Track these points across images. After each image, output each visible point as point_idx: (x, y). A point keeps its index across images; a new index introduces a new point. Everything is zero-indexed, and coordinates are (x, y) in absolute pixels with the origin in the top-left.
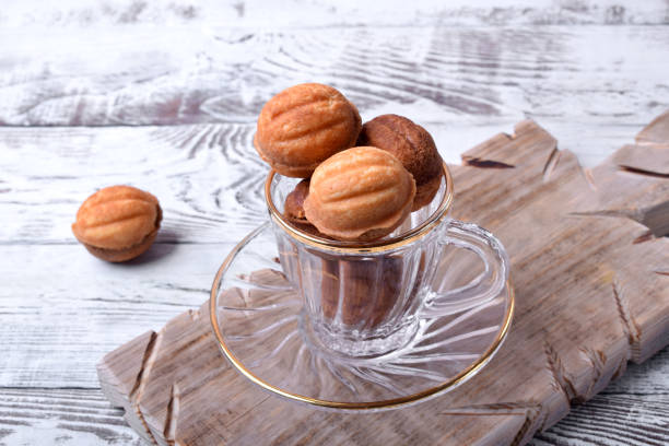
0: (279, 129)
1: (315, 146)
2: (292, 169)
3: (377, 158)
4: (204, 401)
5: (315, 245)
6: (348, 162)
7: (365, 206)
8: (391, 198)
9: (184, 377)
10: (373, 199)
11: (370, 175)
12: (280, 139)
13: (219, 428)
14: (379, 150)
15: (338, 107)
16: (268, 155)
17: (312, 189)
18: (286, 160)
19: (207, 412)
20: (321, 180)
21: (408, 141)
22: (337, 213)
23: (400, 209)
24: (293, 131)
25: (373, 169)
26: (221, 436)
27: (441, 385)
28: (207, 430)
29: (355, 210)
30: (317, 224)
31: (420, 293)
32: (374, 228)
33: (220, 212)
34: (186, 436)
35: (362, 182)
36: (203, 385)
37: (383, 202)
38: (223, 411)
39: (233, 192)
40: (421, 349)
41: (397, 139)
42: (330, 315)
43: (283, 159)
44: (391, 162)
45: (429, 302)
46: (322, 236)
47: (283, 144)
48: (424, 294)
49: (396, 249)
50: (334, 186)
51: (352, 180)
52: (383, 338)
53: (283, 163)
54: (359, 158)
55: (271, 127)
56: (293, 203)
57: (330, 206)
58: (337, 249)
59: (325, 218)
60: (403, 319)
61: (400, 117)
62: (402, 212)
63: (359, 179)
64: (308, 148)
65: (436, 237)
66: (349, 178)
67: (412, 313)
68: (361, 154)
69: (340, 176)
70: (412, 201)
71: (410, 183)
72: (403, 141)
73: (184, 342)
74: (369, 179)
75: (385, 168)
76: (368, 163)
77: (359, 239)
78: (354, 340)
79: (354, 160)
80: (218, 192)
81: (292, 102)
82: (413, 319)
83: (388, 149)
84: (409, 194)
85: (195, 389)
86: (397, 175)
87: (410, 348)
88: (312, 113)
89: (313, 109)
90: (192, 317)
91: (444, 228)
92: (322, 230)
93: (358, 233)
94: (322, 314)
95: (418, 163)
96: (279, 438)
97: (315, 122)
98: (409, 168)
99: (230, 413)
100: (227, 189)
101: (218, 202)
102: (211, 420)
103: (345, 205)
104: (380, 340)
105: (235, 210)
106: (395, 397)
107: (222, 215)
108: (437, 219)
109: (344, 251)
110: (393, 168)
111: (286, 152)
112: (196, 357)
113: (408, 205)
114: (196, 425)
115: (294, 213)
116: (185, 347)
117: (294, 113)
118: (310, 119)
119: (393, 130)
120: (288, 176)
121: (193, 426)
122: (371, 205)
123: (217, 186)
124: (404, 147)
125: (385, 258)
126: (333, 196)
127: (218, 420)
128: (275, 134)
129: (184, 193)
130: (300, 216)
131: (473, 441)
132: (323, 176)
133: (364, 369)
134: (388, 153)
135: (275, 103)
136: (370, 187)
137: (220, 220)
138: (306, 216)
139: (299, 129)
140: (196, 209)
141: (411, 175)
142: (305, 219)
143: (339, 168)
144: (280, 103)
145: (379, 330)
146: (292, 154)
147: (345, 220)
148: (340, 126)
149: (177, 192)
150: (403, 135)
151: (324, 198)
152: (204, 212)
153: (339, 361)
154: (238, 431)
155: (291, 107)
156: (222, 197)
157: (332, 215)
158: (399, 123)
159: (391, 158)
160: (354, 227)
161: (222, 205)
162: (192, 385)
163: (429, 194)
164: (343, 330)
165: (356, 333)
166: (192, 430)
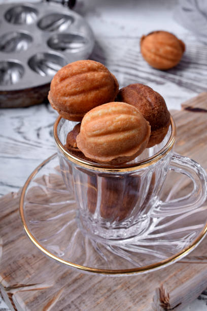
0: (64, 89)
1: (87, 101)
2: (71, 115)
3: (125, 109)
4: (18, 249)
5: (83, 165)
6: (106, 111)
7: (115, 141)
8: (134, 136)
9: (6, 234)
10: (121, 136)
11: (121, 120)
12: (64, 95)
13: (26, 266)
14: (128, 105)
15: (104, 76)
16: (56, 105)
17: (82, 128)
18: (68, 109)
19: (20, 256)
20: (88, 122)
21: (148, 101)
22: (97, 145)
23: (139, 145)
24: (73, 90)
25: (123, 116)
26: (27, 271)
27: (163, 261)
28: (19, 268)
29: (109, 143)
30: (84, 151)
31: (151, 201)
32: (121, 156)
33: (39, 141)
34: (5, 271)
35: (114, 124)
36: (18, 239)
37: (128, 139)
38: (29, 256)
39: (48, 130)
40: (153, 236)
41: (141, 99)
42: (92, 211)
43: (66, 108)
44: (135, 112)
45: (157, 207)
46: (88, 159)
47: (67, 98)
48: (154, 201)
49: (136, 170)
50: (96, 126)
51: (108, 123)
52: (126, 228)
53: (66, 111)
54: (114, 109)
55: (59, 86)
56: (71, 138)
57: (92, 140)
58: (96, 169)
59: (89, 147)
60: (139, 217)
61: (145, 86)
62: (140, 147)
63: (112, 122)
64: (82, 102)
65: (163, 165)
66: (106, 122)
67: (146, 213)
68: (115, 106)
69: (100, 120)
70: (148, 139)
71: (147, 128)
72: (145, 101)
73: (7, 211)
74: (119, 123)
75: (131, 116)
76: (119, 112)
77: (111, 163)
78: (107, 228)
79: (110, 110)
80: (39, 129)
81: (74, 71)
82: (147, 217)
83: (135, 105)
84: (146, 135)
85: (13, 241)
86: (138, 121)
87: (146, 235)
88: (86, 79)
89: (87, 77)
90: (13, 196)
91: (168, 159)
92: (87, 155)
93: (110, 159)
94: (88, 210)
95: (154, 115)
96: (64, 273)
97: (88, 85)
98: (148, 119)
99: (34, 257)
100: (45, 127)
101: (38, 135)
102: (22, 261)
103: (102, 140)
104: (124, 229)
105: (47, 140)
106: (133, 268)
107: (39, 143)
108: (163, 153)
109: (101, 170)
110: (136, 116)
111: (68, 104)
112: (14, 221)
113: (145, 142)
114: (12, 264)
115: (72, 144)
116: (8, 215)
117: (75, 78)
118: (84, 83)
119: (139, 93)
120: (69, 120)
121: (10, 265)
122: (120, 140)
123: (39, 125)
124: (145, 104)
125: (128, 176)
126: (95, 133)
127: (26, 261)
128: (62, 92)
129: (19, 128)
130: (75, 146)
131: (187, 279)
132: (89, 120)
133: (115, 247)
134: (134, 107)
135: (62, 72)
136: (119, 128)
137: (38, 145)
138: (78, 146)
139: (78, 89)
140: (25, 138)
141: (148, 123)
142: (77, 148)
143: (100, 114)
144: (66, 72)
145: (123, 223)
146: (71, 105)
147: (102, 150)
148: (105, 89)
149: (15, 127)
150: (145, 97)
151: (89, 134)
152: (29, 140)
153: (99, 241)
154: (38, 269)
155: (73, 75)
156: (41, 132)
157: (93, 145)
158: (143, 89)
159: (135, 110)
160: (107, 154)
161: (41, 136)
162: (11, 239)
163: (160, 136)
164: (100, 222)
165: (108, 224)
166: (9, 267)
